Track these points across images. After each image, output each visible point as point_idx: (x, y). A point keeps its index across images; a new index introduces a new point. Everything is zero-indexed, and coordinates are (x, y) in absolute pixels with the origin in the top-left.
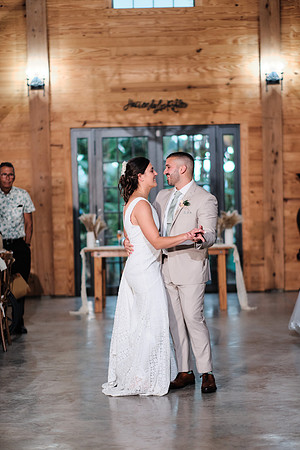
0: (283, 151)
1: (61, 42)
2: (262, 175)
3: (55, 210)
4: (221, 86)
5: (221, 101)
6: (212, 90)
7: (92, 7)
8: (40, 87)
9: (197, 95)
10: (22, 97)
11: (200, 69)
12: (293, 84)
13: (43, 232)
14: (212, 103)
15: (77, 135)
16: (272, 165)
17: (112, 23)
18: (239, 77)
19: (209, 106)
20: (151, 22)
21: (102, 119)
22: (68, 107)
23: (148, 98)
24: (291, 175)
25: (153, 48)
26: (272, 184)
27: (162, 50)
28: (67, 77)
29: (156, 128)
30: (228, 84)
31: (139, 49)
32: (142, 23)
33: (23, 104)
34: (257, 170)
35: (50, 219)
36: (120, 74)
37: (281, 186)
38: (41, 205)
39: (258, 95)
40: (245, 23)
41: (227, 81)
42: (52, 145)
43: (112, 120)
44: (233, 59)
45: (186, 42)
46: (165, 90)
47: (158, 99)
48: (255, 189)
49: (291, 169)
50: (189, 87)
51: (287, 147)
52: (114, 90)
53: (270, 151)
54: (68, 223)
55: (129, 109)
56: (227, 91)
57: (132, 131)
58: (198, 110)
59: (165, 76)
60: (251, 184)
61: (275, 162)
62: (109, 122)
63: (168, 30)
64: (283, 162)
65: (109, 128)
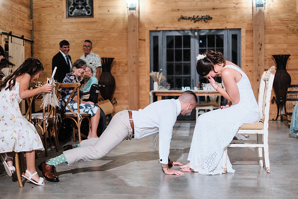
0: (265, 44)
2: (253, 56)
3: (140, 74)
4: (231, 8)
5: (231, 16)
6: (225, 10)
8: (134, 9)
9: (218, 13)
10: (125, 15)
12: (271, 7)
13: (134, 85)
14: (226, 17)
15: (154, 34)
16: (259, 51)
18: (241, 3)
19: (224, 19)
21: (166, 26)
22: (148, 19)
23: (191, 15)
24: (269, 56)
26: (258, 61)
28: (148, 4)
29: (195, 30)
30: (235, 7)
33: (124, 18)
34: (250, 53)
35: (138, 79)
36: (176, 2)
37: (263, 62)
38: (133, 71)
39: (251, 13)
41: (234, 5)
42: (140, 40)
43: (172, 26)
46: (200, 11)
47: (196, 15)
48: (249, 64)
49: (269, 53)
50: (214, 9)
51: (267, 41)
52: (173, 10)
53: (257, 43)
54: (147, 81)
55: (181, 20)
56: (234, 11)
57: (182, 32)
58: (217, 21)
59: (200, 3)
60: (247, 61)
61: (260, 49)
62: (170, 28)
64: (265, 49)
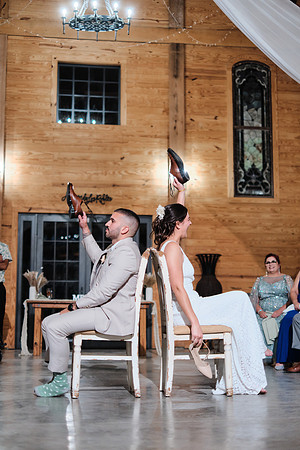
1: (15, 146)
4: (139, 186)
5: (139, 197)
6: (131, 188)
7: (41, 121)
9: (120, 191)
11: (123, 172)
12: (193, 187)
14: (131, 198)
15: (24, 218)
17: (56, 134)
19: (129, 201)
20: (87, 135)
21: (44, 207)
22: (18, 196)
23: (81, 192)
24: (192, 257)
25: (87, 154)
27: (94, 156)
28: (18, 173)
30: (144, 185)
31: (76, 155)
32: (80, 135)
36: (60, 173)
39: (167, 195)
40: (158, 140)
41: (143, 182)
42: (3, 225)
43: (52, 207)
44: (148, 166)
45: (112, 151)
46: (95, 187)
47: (89, 193)
49: (192, 252)
50: (114, 186)
52: (54, 185)
56: (143, 190)
57: (67, 217)
58: (121, 203)
59: (94, 176)
62: (50, 210)
63: (99, 142)
64: (186, 246)
65: (50, 214)
